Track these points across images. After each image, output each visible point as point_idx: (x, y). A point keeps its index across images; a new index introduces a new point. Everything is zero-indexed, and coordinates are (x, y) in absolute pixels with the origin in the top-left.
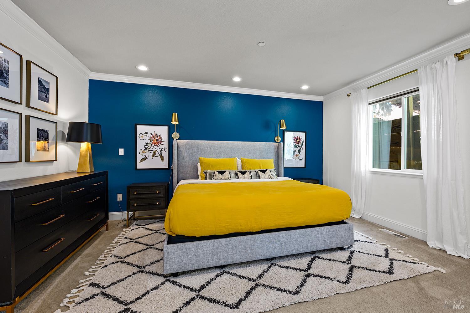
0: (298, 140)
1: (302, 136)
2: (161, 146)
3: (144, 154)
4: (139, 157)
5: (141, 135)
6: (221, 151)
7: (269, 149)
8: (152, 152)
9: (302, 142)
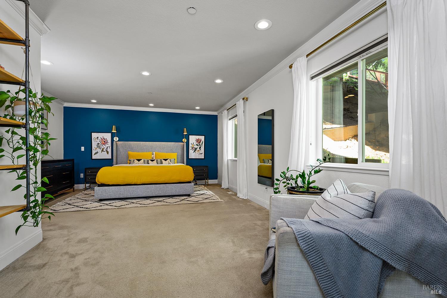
0: (199, 141)
1: (202, 138)
2: (107, 145)
3: (97, 150)
4: (94, 152)
5: (94, 139)
6: (144, 148)
7: (177, 146)
8: (102, 149)
9: (202, 142)
